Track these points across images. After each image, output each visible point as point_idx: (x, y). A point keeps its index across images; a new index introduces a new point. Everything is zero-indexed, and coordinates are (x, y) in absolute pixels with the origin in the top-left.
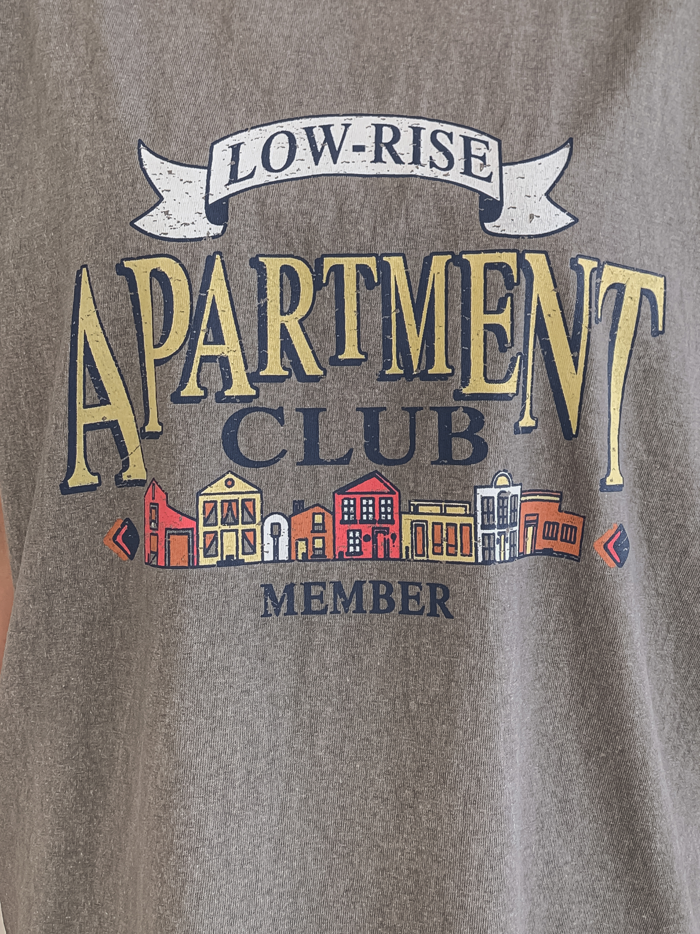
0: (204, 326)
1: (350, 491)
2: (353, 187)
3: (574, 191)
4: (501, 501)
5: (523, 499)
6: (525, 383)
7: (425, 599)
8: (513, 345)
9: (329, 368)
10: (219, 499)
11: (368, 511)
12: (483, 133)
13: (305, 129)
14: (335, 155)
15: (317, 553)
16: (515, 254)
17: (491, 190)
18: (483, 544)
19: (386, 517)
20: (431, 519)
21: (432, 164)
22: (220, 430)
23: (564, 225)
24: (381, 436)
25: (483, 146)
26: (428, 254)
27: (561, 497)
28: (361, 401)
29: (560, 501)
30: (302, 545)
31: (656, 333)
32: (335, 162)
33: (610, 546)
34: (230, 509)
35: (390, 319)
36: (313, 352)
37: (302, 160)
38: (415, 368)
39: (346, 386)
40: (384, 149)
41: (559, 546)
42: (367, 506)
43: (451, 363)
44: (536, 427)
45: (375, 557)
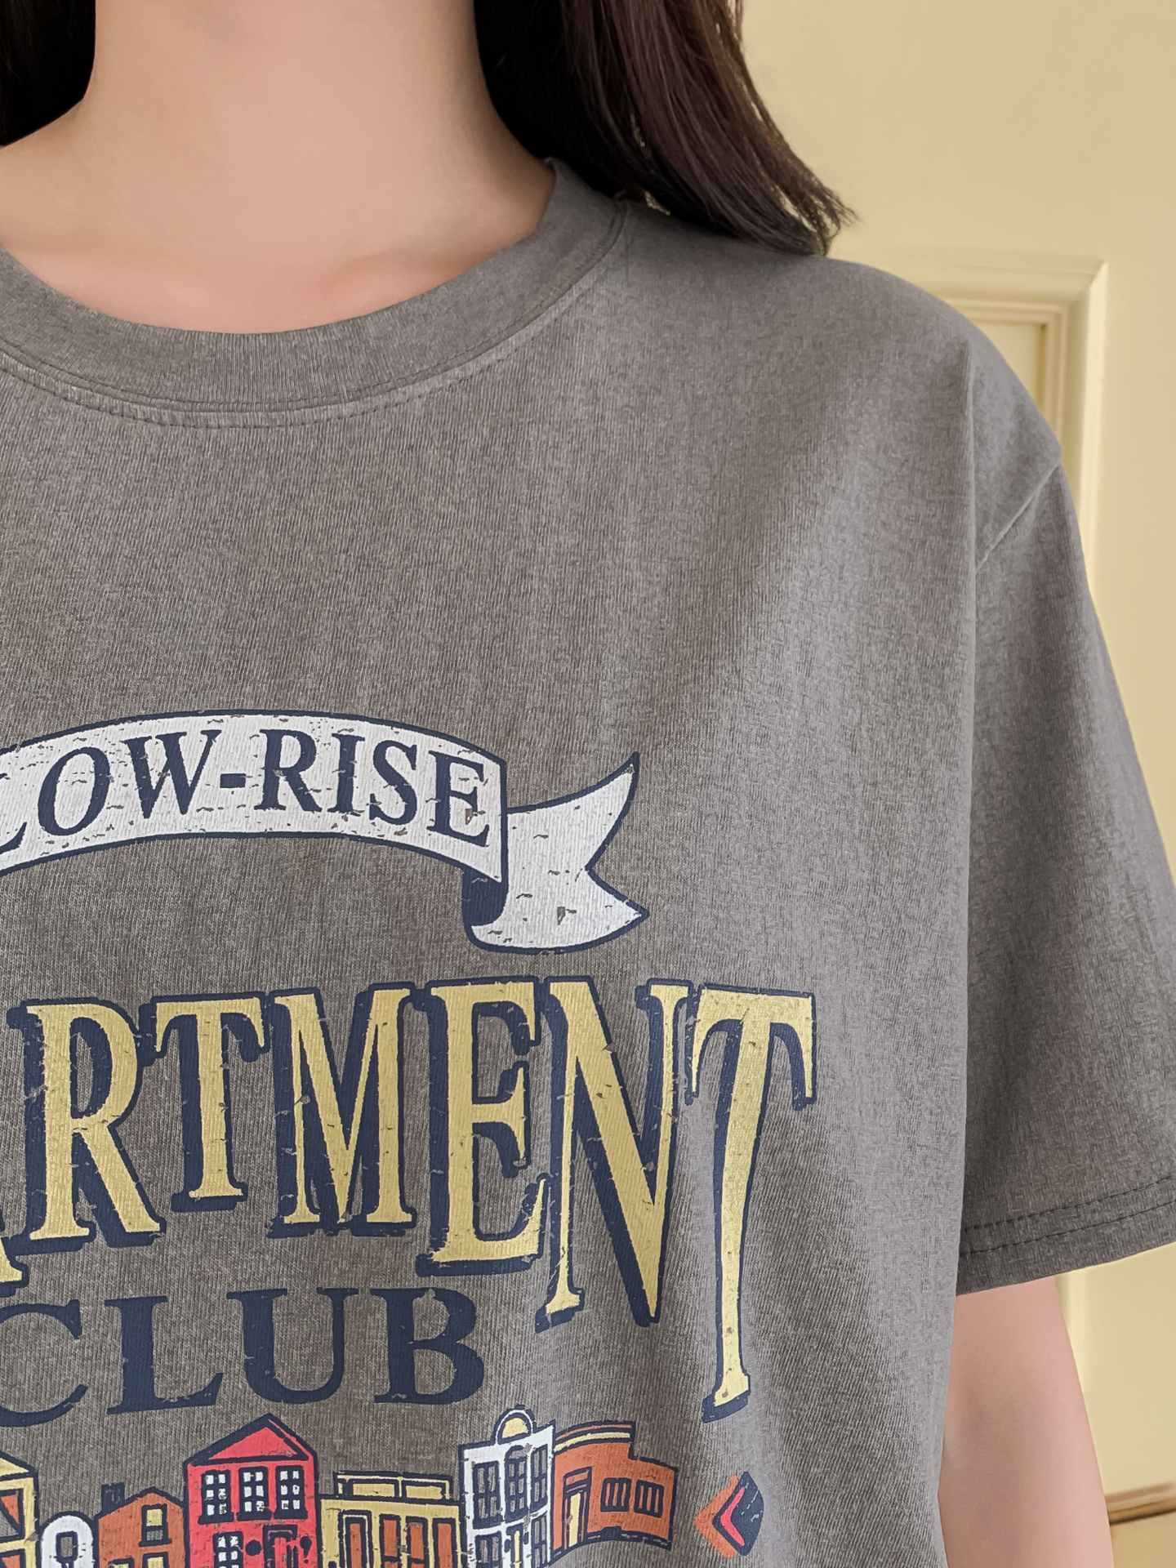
1: (219, 1456)
2: (217, 860)
3: (640, 859)
4: (512, 1467)
5: (559, 1447)
6: (556, 1229)
8: (529, 1161)
9: (171, 1217)
11: (254, 1494)
12: (473, 747)
13: (126, 742)
14: (184, 795)
16: (531, 985)
17: (485, 862)
18: (479, 1556)
19: (291, 1505)
20: (377, 1509)
21: (375, 811)
23: (622, 924)
24: (277, 1346)
25: (472, 773)
26: (364, 988)
27: (633, 1432)
28: (235, 1279)
29: (632, 1439)
31: (801, 1103)
32: (184, 810)
33: (725, 1520)
35: (291, 1116)
36: (139, 1187)
37: (120, 807)
38: (342, 1209)
39: (206, 1251)
40: (282, 780)
41: (631, 1521)
42: (253, 1484)
43: (410, 1202)
44: (580, 1307)
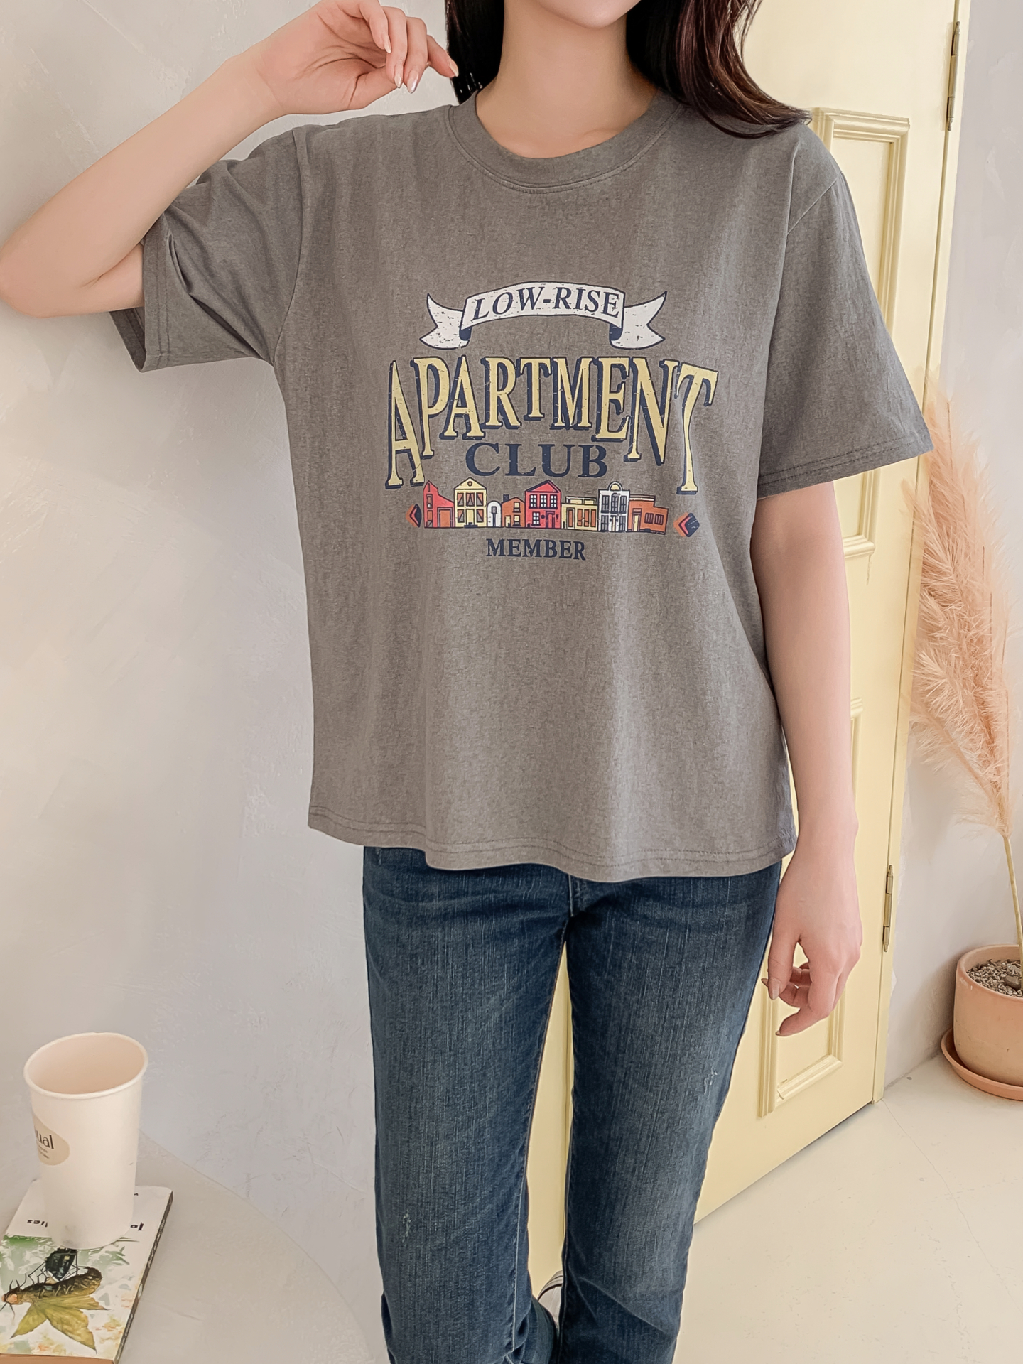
0: (456, 397)
1: (534, 490)
2: (540, 322)
3: (664, 322)
4: (614, 498)
5: (631, 499)
6: (632, 433)
7: (573, 551)
9: (523, 422)
10: (465, 492)
11: (544, 502)
12: (616, 290)
13: (518, 290)
14: (533, 305)
15: (516, 523)
16: (628, 359)
17: (617, 322)
18: (602, 521)
19: (553, 505)
20: (577, 507)
21: (586, 309)
22: (465, 454)
23: (656, 342)
24: (551, 461)
25: (616, 297)
26: (579, 357)
27: (655, 499)
28: (541, 441)
29: (654, 501)
30: (508, 518)
31: (707, 404)
32: (533, 309)
33: (683, 525)
34: (470, 497)
35: (557, 394)
36: (515, 413)
37: (515, 308)
38: (571, 422)
39: (533, 432)
40: (561, 301)
41: (653, 527)
42: (543, 499)
43: (590, 421)
44: (640, 459)
45: (547, 527)
